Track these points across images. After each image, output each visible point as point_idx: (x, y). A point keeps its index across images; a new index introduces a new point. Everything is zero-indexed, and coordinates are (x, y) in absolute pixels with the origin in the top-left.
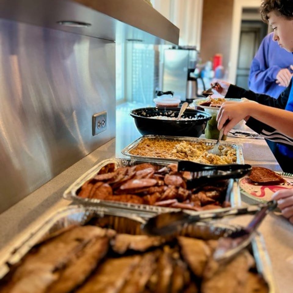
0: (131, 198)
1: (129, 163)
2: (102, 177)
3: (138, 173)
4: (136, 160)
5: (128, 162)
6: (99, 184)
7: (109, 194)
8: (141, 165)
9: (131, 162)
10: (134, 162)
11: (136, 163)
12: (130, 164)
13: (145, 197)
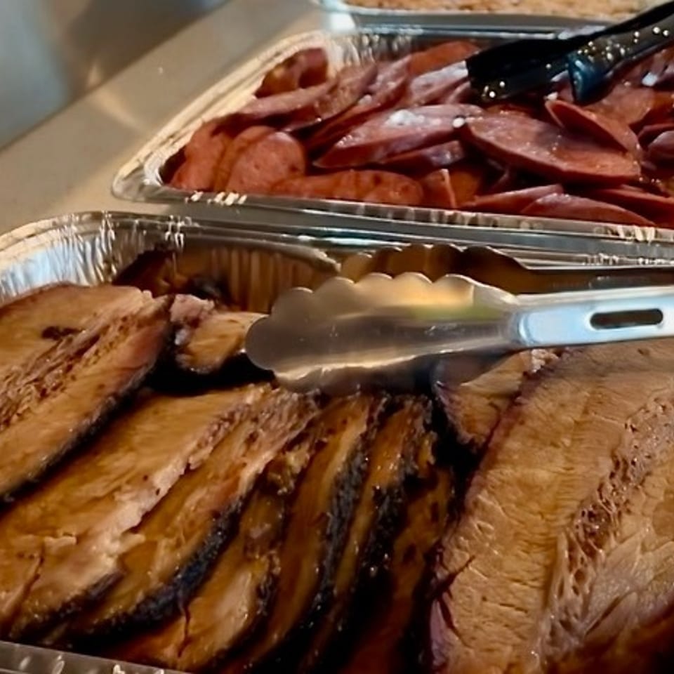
0: (377, 181)
1: (389, 45)
2: (268, 106)
3: (419, 81)
4: (420, 31)
5: (384, 42)
6: (252, 132)
7: (293, 169)
8: (438, 49)
9: (400, 39)
10: (408, 38)
11: (420, 44)
12: (395, 47)
13: (431, 178)
